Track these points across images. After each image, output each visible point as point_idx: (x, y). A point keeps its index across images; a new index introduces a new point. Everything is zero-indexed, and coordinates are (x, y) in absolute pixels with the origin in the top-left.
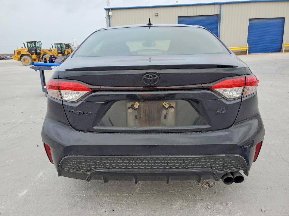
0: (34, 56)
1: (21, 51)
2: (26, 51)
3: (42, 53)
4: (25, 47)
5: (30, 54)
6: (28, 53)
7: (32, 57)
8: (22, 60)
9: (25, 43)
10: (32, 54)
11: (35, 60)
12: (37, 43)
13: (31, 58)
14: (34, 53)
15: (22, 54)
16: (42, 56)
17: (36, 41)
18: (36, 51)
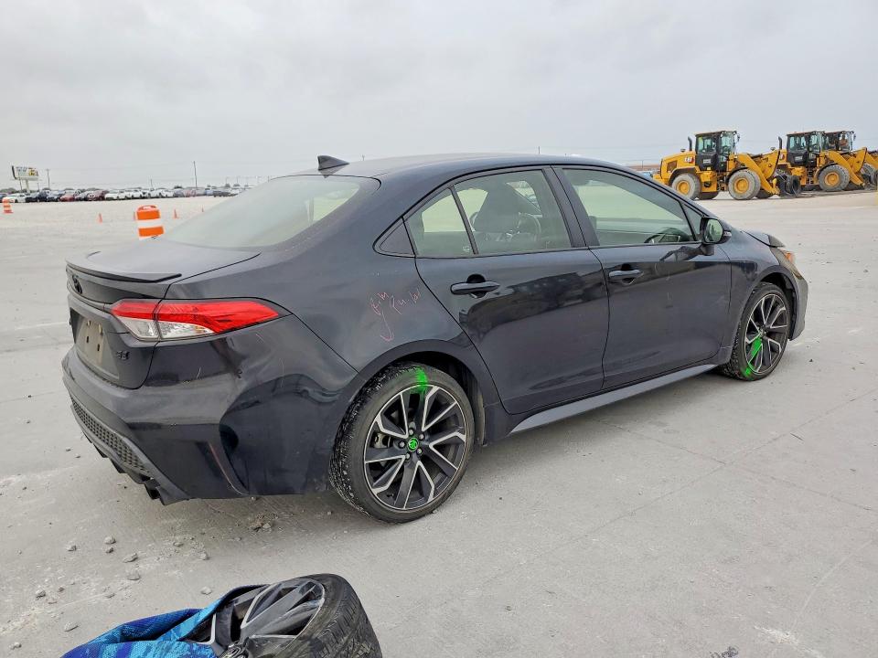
0: (707, 176)
1: (676, 161)
2: (690, 159)
3: (731, 166)
4: (691, 150)
5: (697, 168)
6: (693, 166)
7: (701, 176)
8: (674, 184)
9: (691, 138)
10: (703, 168)
11: (708, 185)
12: (725, 135)
13: (699, 178)
14: (709, 166)
15: (678, 168)
16: (728, 174)
17: (721, 133)
18: (715, 159)
